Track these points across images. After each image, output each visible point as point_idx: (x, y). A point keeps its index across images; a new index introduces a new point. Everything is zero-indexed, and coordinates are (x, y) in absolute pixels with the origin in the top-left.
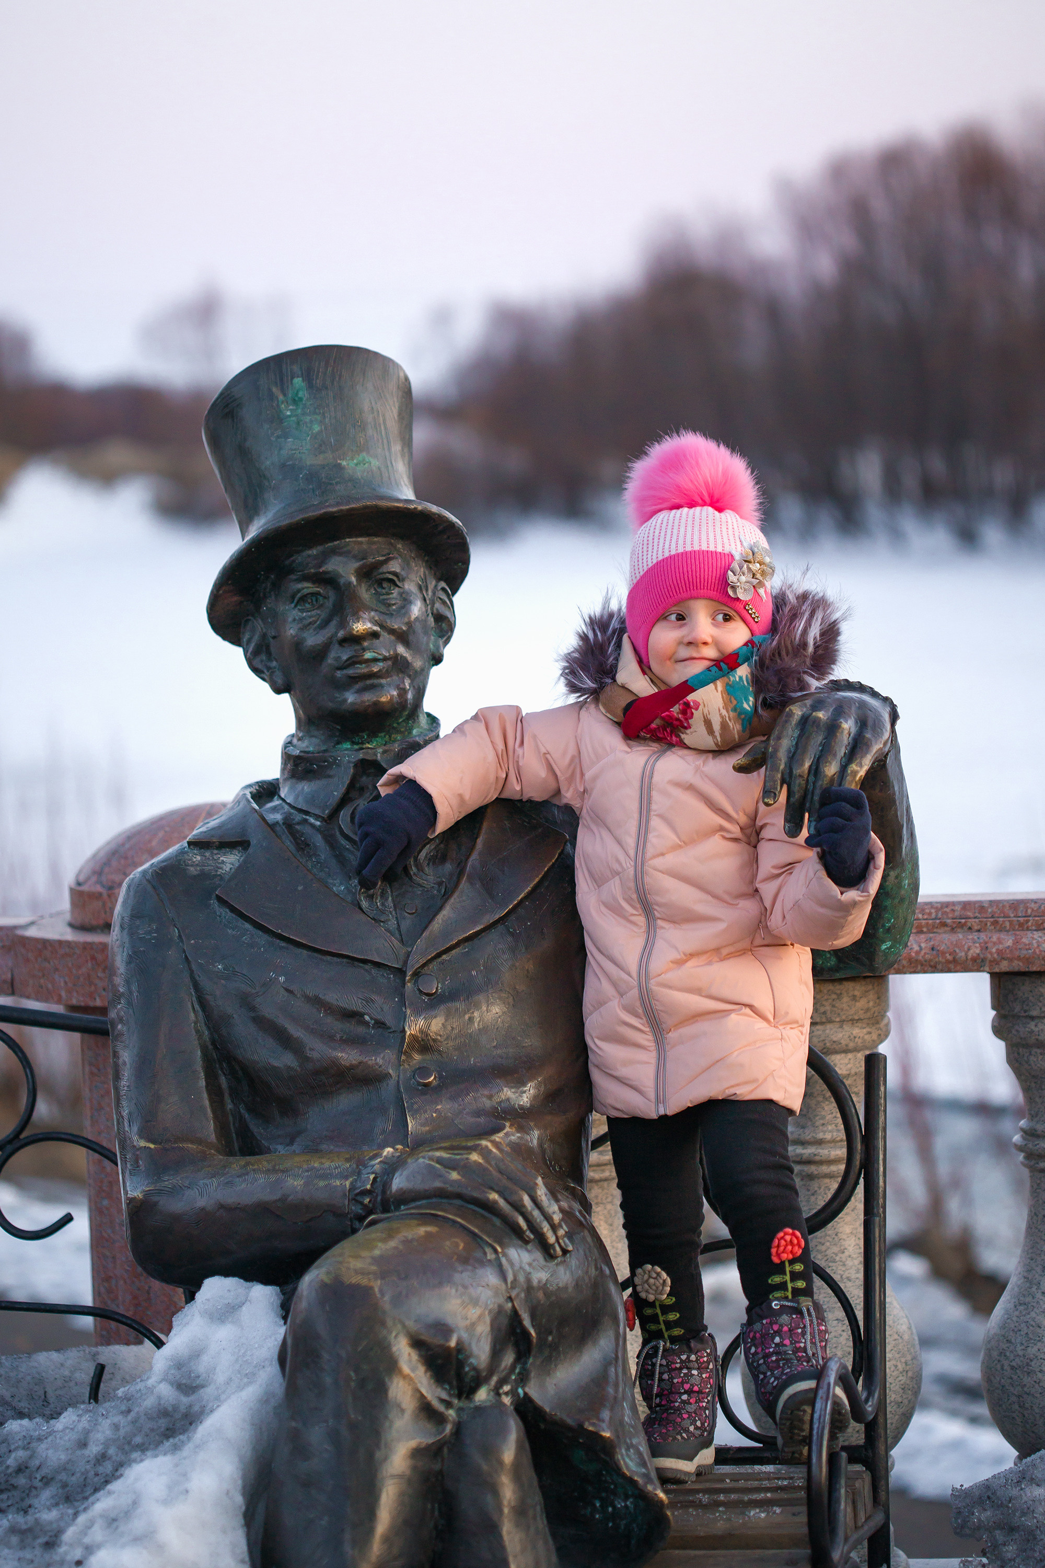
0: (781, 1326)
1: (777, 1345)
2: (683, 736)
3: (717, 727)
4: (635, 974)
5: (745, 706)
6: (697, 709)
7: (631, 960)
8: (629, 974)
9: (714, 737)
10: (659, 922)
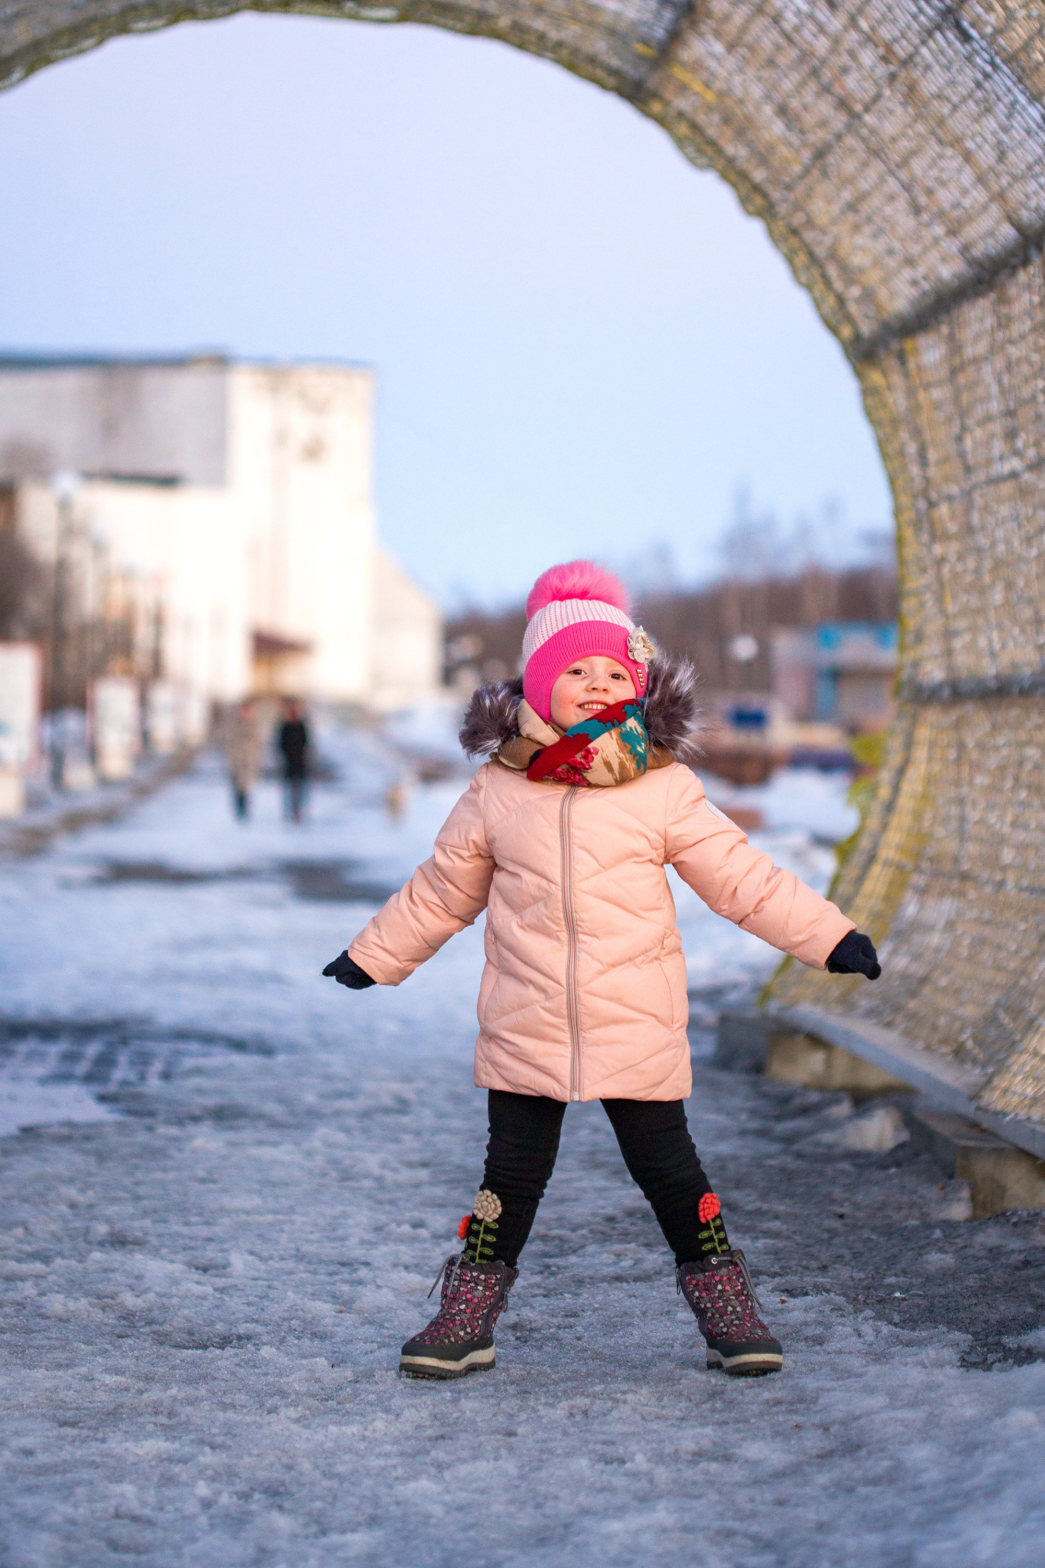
0: (722, 1276)
1: (720, 1291)
2: (585, 774)
3: (616, 767)
4: (564, 983)
5: (639, 749)
6: (596, 754)
7: (561, 972)
8: (560, 984)
9: (614, 774)
10: (581, 937)
